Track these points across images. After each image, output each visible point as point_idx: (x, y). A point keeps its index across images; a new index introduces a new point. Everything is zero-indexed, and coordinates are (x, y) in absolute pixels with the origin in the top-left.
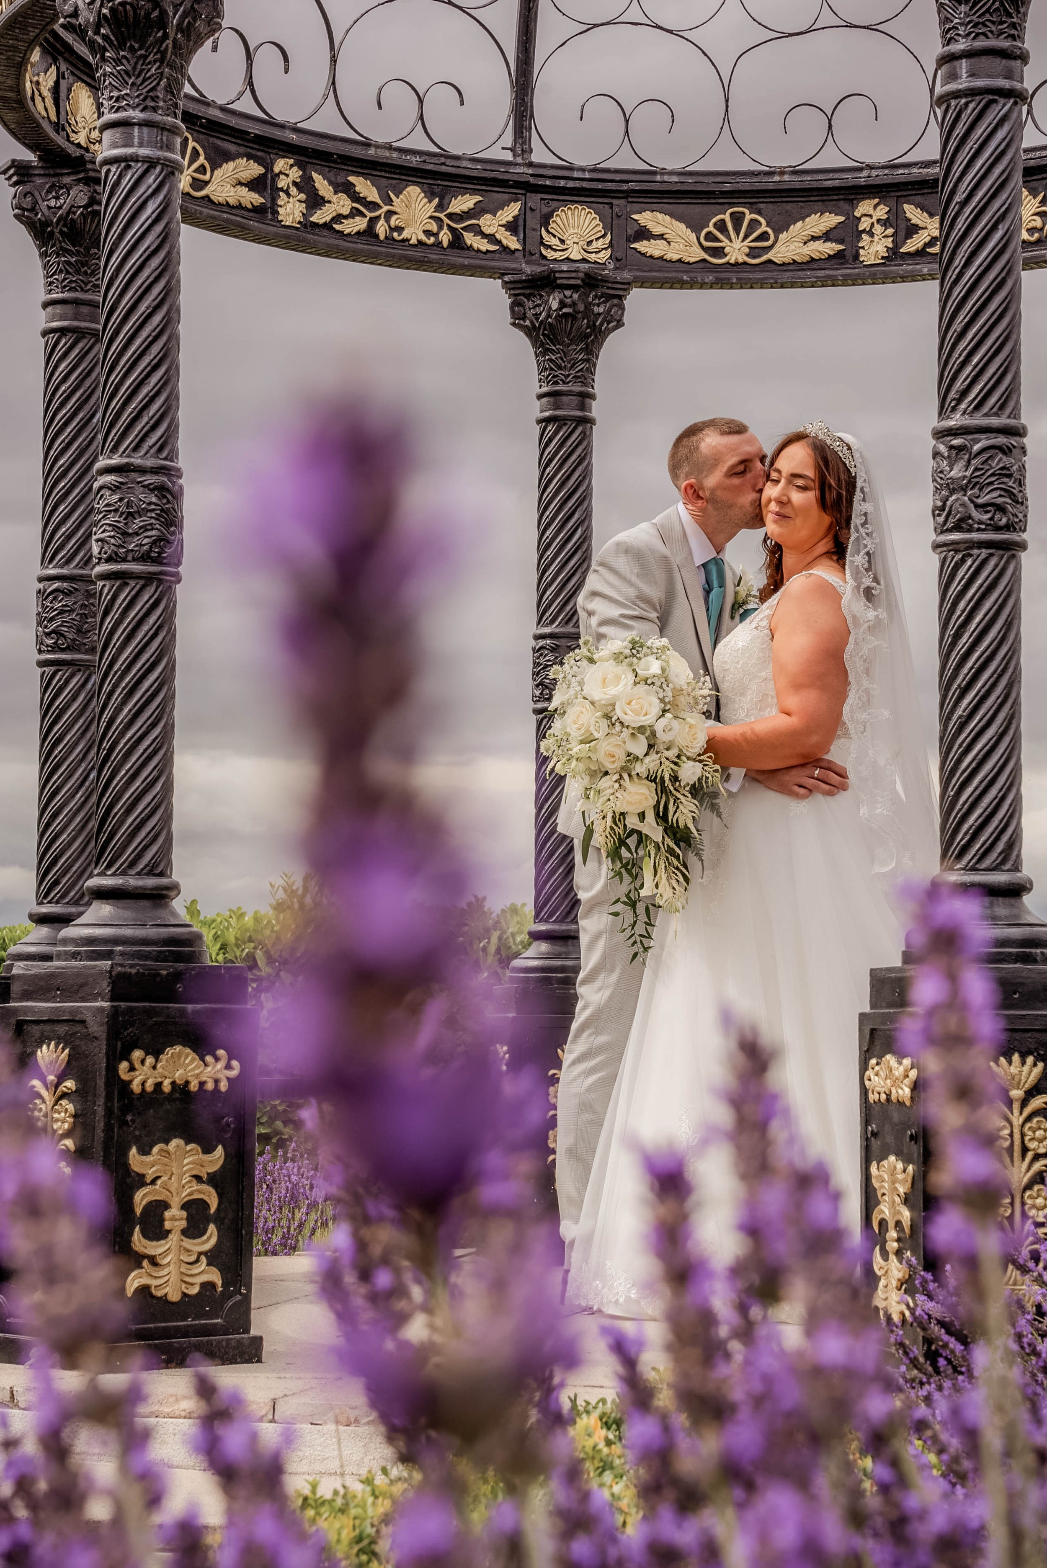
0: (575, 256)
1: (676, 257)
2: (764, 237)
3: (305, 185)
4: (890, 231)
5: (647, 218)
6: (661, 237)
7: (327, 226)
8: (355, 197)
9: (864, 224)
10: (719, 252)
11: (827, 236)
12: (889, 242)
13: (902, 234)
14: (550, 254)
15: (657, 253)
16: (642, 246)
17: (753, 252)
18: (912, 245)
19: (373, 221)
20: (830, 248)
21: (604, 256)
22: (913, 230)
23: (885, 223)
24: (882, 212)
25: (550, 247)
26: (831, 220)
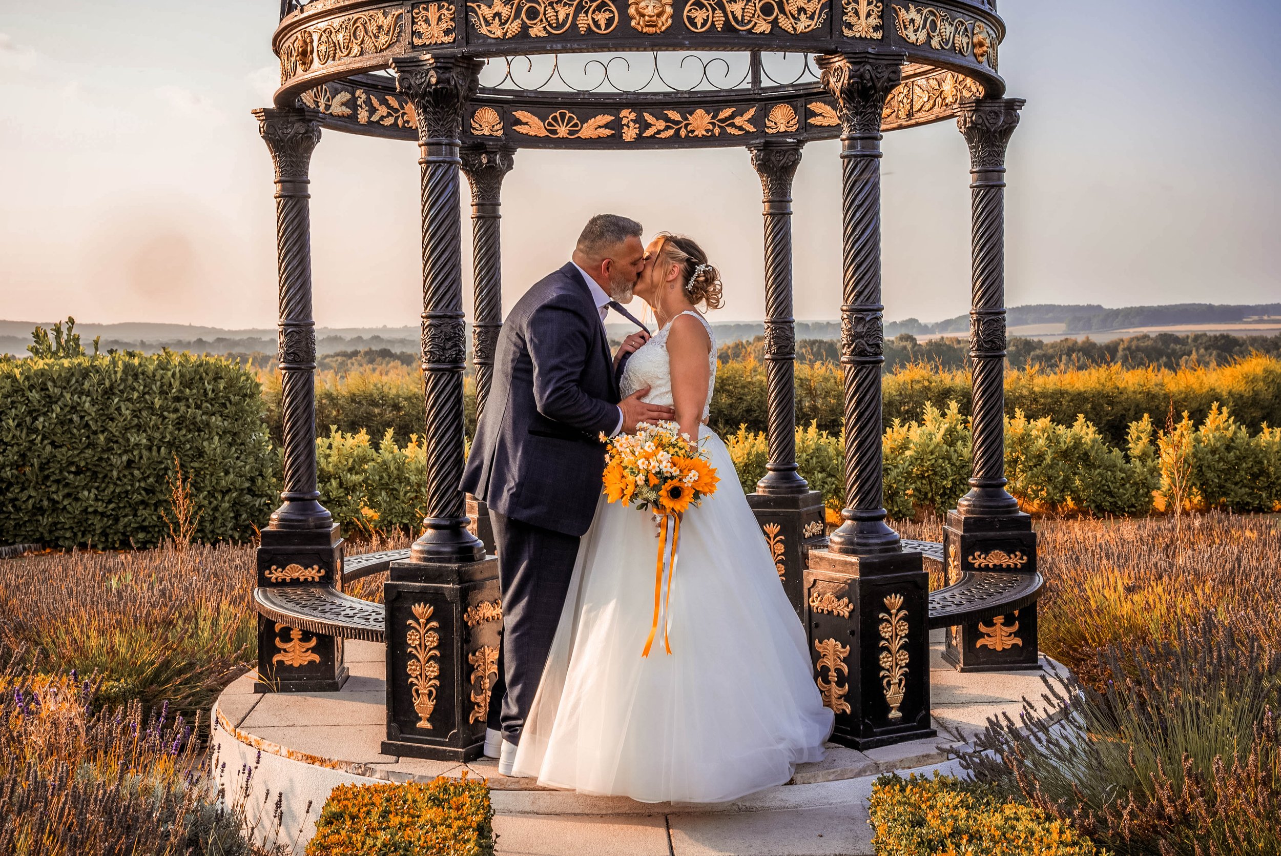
0: (487, 133)
1: (534, 134)
2: (576, 125)
3: (368, 102)
4: (637, 126)
5: (520, 114)
6: (526, 124)
7: (378, 122)
8: (389, 106)
9: (624, 121)
10: (555, 132)
11: (606, 126)
12: (637, 131)
13: (642, 127)
14: (476, 133)
15: (525, 132)
16: (518, 128)
17: (571, 133)
18: (649, 133)
19: (397, 118)
20: (608, 132)
21: (500, 133)
22: (649, 126)
23: (635, 121)
24: (633, 116)
25: (474, 129)
26: (609, 118)
